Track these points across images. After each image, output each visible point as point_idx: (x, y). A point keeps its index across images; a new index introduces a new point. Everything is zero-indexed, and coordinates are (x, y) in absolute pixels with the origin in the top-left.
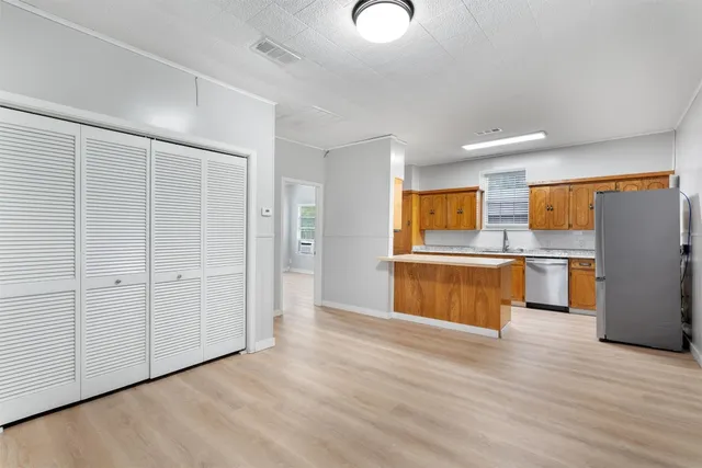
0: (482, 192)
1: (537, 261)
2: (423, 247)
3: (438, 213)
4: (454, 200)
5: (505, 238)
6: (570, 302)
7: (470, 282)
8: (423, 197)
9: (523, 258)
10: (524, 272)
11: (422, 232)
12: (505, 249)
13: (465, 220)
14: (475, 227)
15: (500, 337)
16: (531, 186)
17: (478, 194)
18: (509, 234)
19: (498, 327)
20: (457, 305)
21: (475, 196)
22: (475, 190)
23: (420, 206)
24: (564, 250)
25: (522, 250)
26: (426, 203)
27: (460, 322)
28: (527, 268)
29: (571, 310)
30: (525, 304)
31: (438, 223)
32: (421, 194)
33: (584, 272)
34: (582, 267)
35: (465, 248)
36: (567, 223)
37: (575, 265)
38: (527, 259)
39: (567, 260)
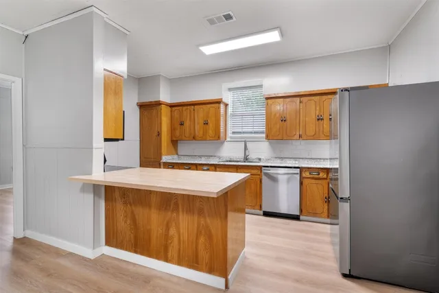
0: (226, 105)
1: (272, 171)
2: (176, 156)
3: (187, 123)
4: (201, 112)
5: (246, 148)
6: (301, 211)
7: (190, 211)
8: (174, 108)
9: (260, 167)
10: (261, 181)
11: (174, 143)
12: (246, 159)
13: (210, 132)
14: (219, 138)
15: (227, 287)
16: (267, 99)
17: (222, 106)
18: (249, 145)
19: (224, 273)
20: (176, 240)
21: (219, 108)
22: (219, 102)
23: (172, 118)
24: (295, 159)
25: (260, 159)
26: (176, 114)
27: (179, 263)
28: (264, 178)
29: (301, 217)
30: (262, 213)
31: (187, 135)
32: (172, 106)
33: (313, 181)
34: (311, 176)
35: (212, 158)
36: (298, 133)
37: (306, 174)
38: (263, 168)
39: (299, 169)
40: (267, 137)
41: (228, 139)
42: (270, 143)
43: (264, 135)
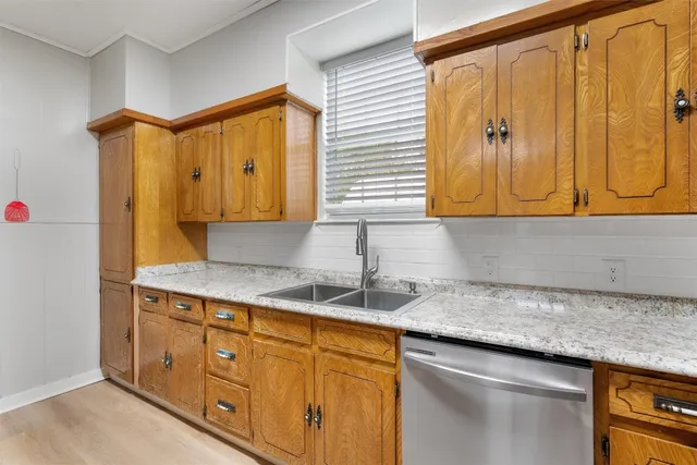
0: (315, 114)
3: (208, 173)
4: (237, 137)
10: (397, 393)
13: (261, 195)
14: (284, 214)
21: (281, 118)
22: (281, 100)
23: (177, 162)
26: (185, 151)
32: (175, 128)
34: (666, 421)
35: (280, 273)
36: (567, 185)
37: (633, 404)
38: (405, 341)
39: (588, 373)
40: (434, 209)
41: (323, 217)
42: (450, 230)
43: (422, 201)
